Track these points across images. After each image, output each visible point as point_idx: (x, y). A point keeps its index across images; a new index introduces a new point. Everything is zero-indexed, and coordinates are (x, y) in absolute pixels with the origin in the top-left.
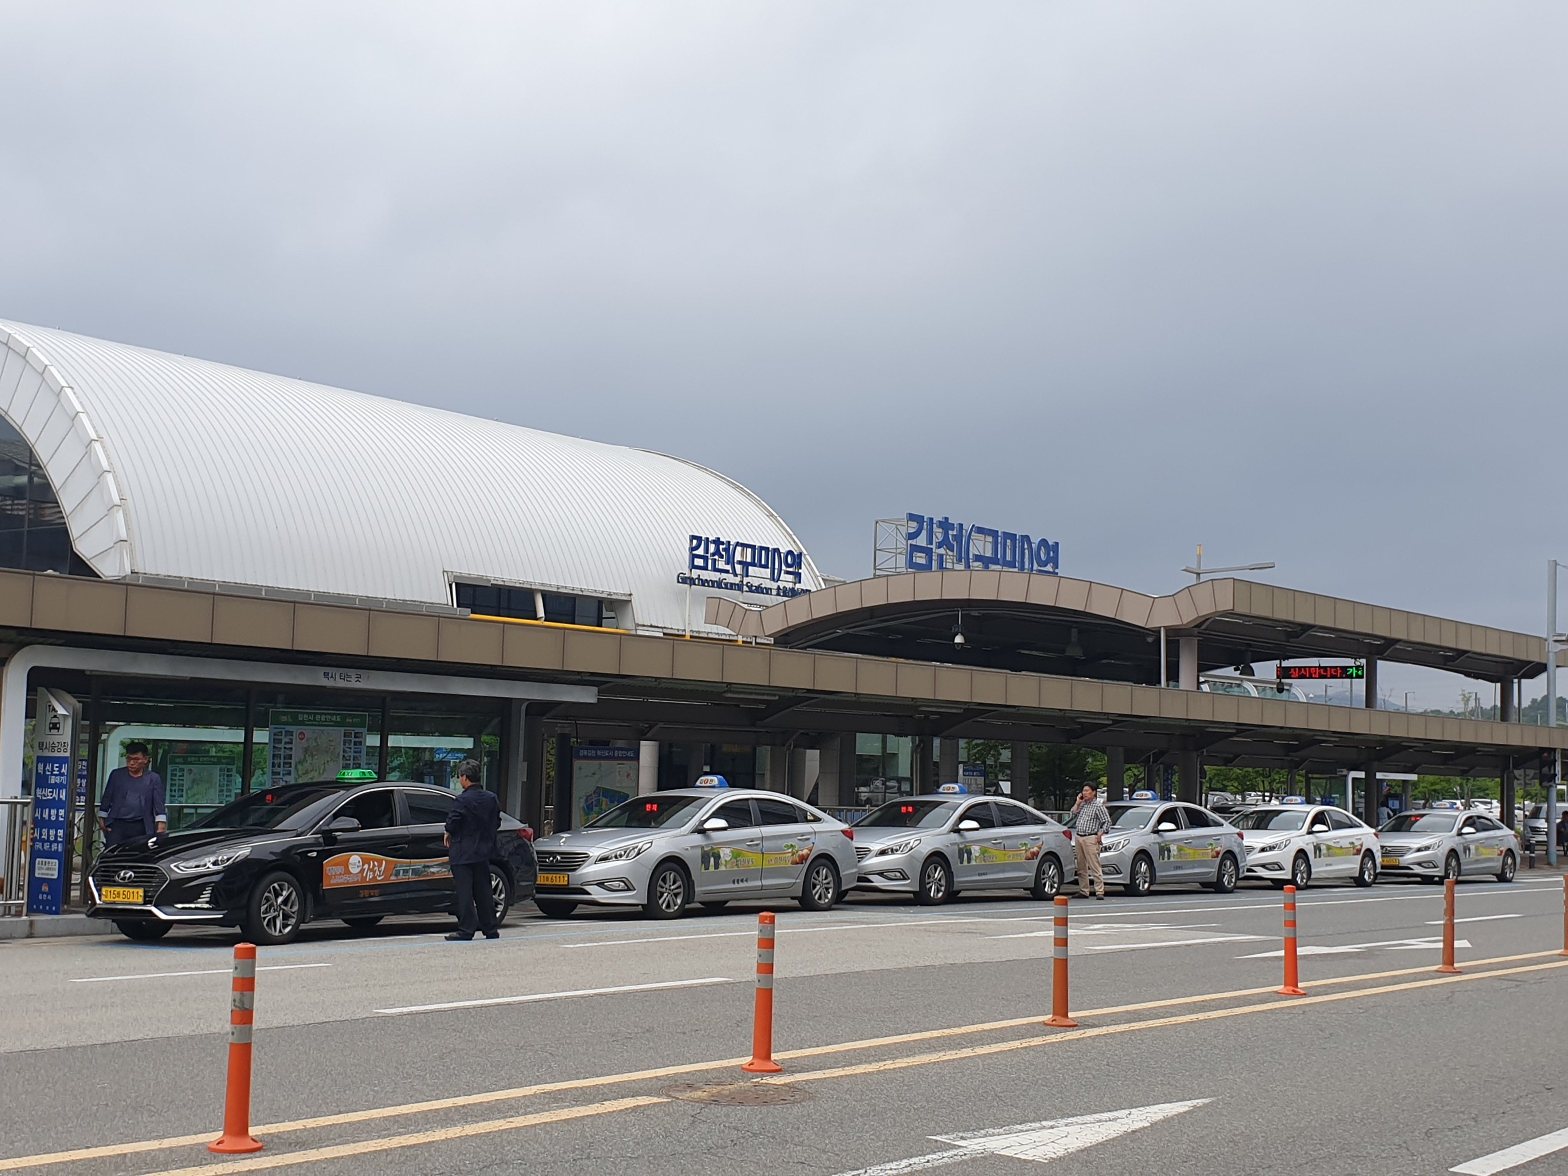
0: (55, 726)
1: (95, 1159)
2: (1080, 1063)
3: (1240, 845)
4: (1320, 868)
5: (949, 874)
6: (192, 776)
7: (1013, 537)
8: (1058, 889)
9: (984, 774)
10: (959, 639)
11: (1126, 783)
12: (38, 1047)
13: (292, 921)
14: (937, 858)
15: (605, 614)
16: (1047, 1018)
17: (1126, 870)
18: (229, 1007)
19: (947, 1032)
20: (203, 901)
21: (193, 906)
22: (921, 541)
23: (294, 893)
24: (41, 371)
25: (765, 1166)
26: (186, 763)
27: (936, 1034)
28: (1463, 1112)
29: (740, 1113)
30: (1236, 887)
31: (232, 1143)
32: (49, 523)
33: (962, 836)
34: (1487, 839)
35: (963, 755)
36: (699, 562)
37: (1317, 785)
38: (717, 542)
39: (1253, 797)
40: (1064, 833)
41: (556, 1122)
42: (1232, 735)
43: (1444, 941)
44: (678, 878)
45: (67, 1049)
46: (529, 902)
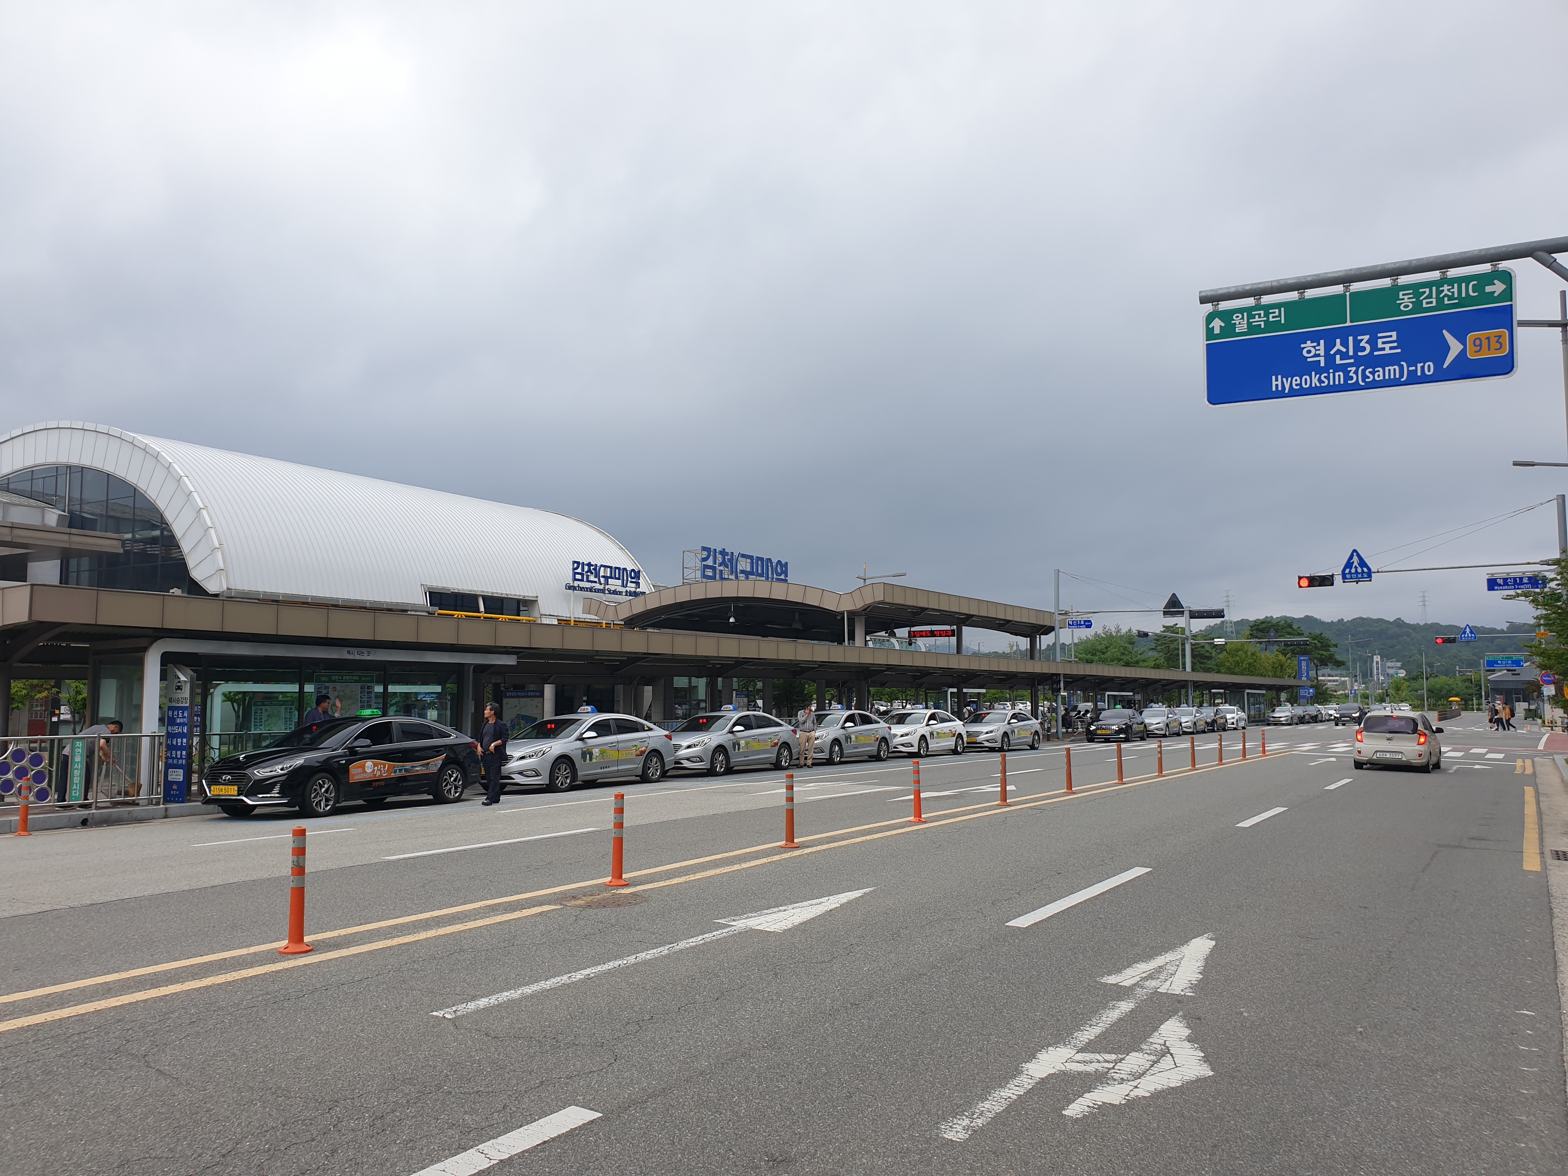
0: (179, 688)
1: (206, 963)
2: (801, 870)
3: (890, 733)
4: (933, 745)
5: (727, 758)
6: (267, 713)
7: (762, 559)
8: (789, 763)
9: (747, 696)
10: (732, 620)
11: (827, 698)
12: (170, 891)
13: (331, 803)
14: (720, 749)
15: (522, 608)
16: (783, 843)
17: (827, 750)
18: (290, 865)
19: (726, 855)
20: (275, 793)
21: (269, 795)
22: (710, 562)
23: (332, 786)
24: (167, 466)
25: (619, 944)
26: (264, 705)
27: (719, 856)
28: (1012, 890)
29: (604, 912)
30: (888, 757)
31: (294, 948)
32: (174, 559)
33: (734, 735)
34: (1023, 726)
35: (735, 685)
36: (578, 577)
37: (931, 697)
38: (589, 565)
39: (897, 704)
40: (792, 730)
41: (493, 924)
42: (885, 671)
43: (1001, 786)
44: (568, 767)
45: (189, 891)
46: (477, 785)
